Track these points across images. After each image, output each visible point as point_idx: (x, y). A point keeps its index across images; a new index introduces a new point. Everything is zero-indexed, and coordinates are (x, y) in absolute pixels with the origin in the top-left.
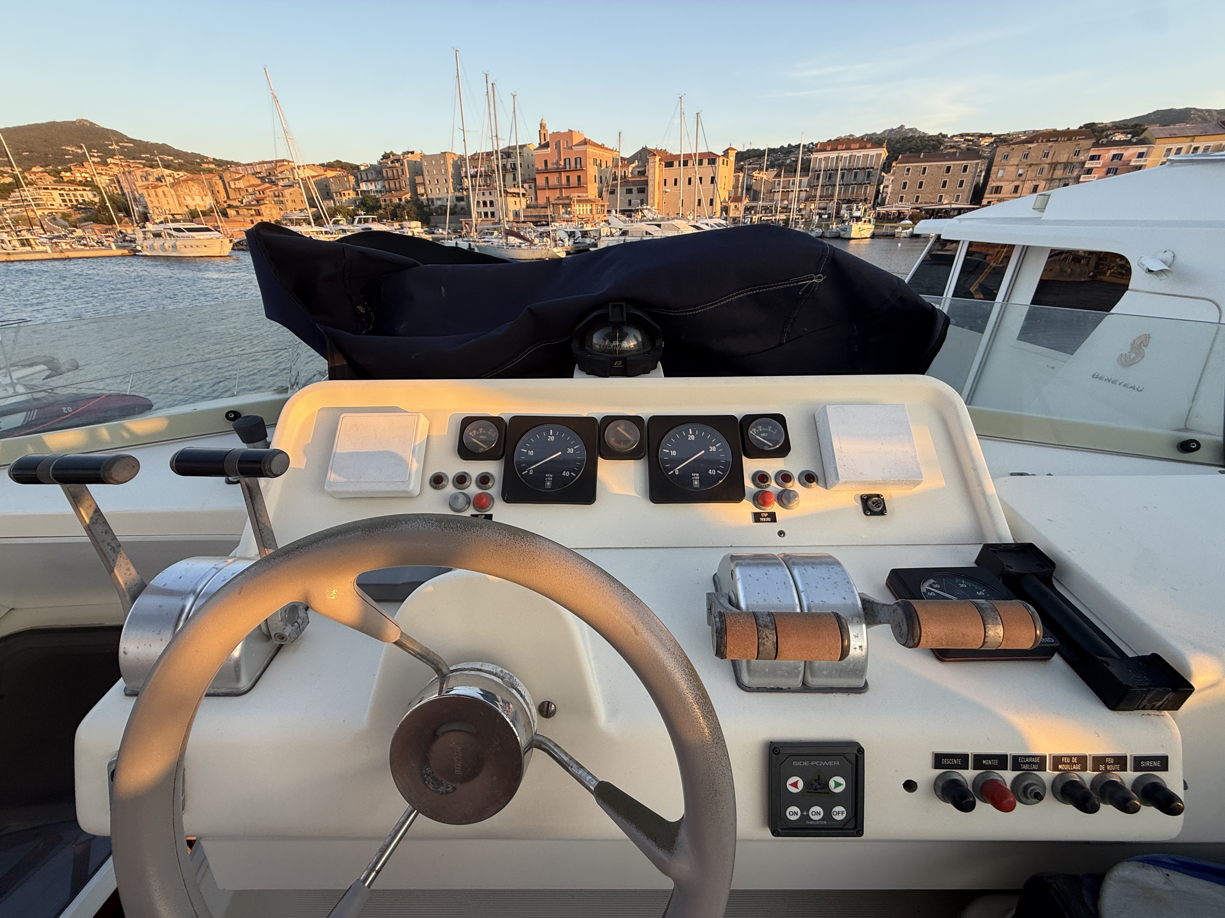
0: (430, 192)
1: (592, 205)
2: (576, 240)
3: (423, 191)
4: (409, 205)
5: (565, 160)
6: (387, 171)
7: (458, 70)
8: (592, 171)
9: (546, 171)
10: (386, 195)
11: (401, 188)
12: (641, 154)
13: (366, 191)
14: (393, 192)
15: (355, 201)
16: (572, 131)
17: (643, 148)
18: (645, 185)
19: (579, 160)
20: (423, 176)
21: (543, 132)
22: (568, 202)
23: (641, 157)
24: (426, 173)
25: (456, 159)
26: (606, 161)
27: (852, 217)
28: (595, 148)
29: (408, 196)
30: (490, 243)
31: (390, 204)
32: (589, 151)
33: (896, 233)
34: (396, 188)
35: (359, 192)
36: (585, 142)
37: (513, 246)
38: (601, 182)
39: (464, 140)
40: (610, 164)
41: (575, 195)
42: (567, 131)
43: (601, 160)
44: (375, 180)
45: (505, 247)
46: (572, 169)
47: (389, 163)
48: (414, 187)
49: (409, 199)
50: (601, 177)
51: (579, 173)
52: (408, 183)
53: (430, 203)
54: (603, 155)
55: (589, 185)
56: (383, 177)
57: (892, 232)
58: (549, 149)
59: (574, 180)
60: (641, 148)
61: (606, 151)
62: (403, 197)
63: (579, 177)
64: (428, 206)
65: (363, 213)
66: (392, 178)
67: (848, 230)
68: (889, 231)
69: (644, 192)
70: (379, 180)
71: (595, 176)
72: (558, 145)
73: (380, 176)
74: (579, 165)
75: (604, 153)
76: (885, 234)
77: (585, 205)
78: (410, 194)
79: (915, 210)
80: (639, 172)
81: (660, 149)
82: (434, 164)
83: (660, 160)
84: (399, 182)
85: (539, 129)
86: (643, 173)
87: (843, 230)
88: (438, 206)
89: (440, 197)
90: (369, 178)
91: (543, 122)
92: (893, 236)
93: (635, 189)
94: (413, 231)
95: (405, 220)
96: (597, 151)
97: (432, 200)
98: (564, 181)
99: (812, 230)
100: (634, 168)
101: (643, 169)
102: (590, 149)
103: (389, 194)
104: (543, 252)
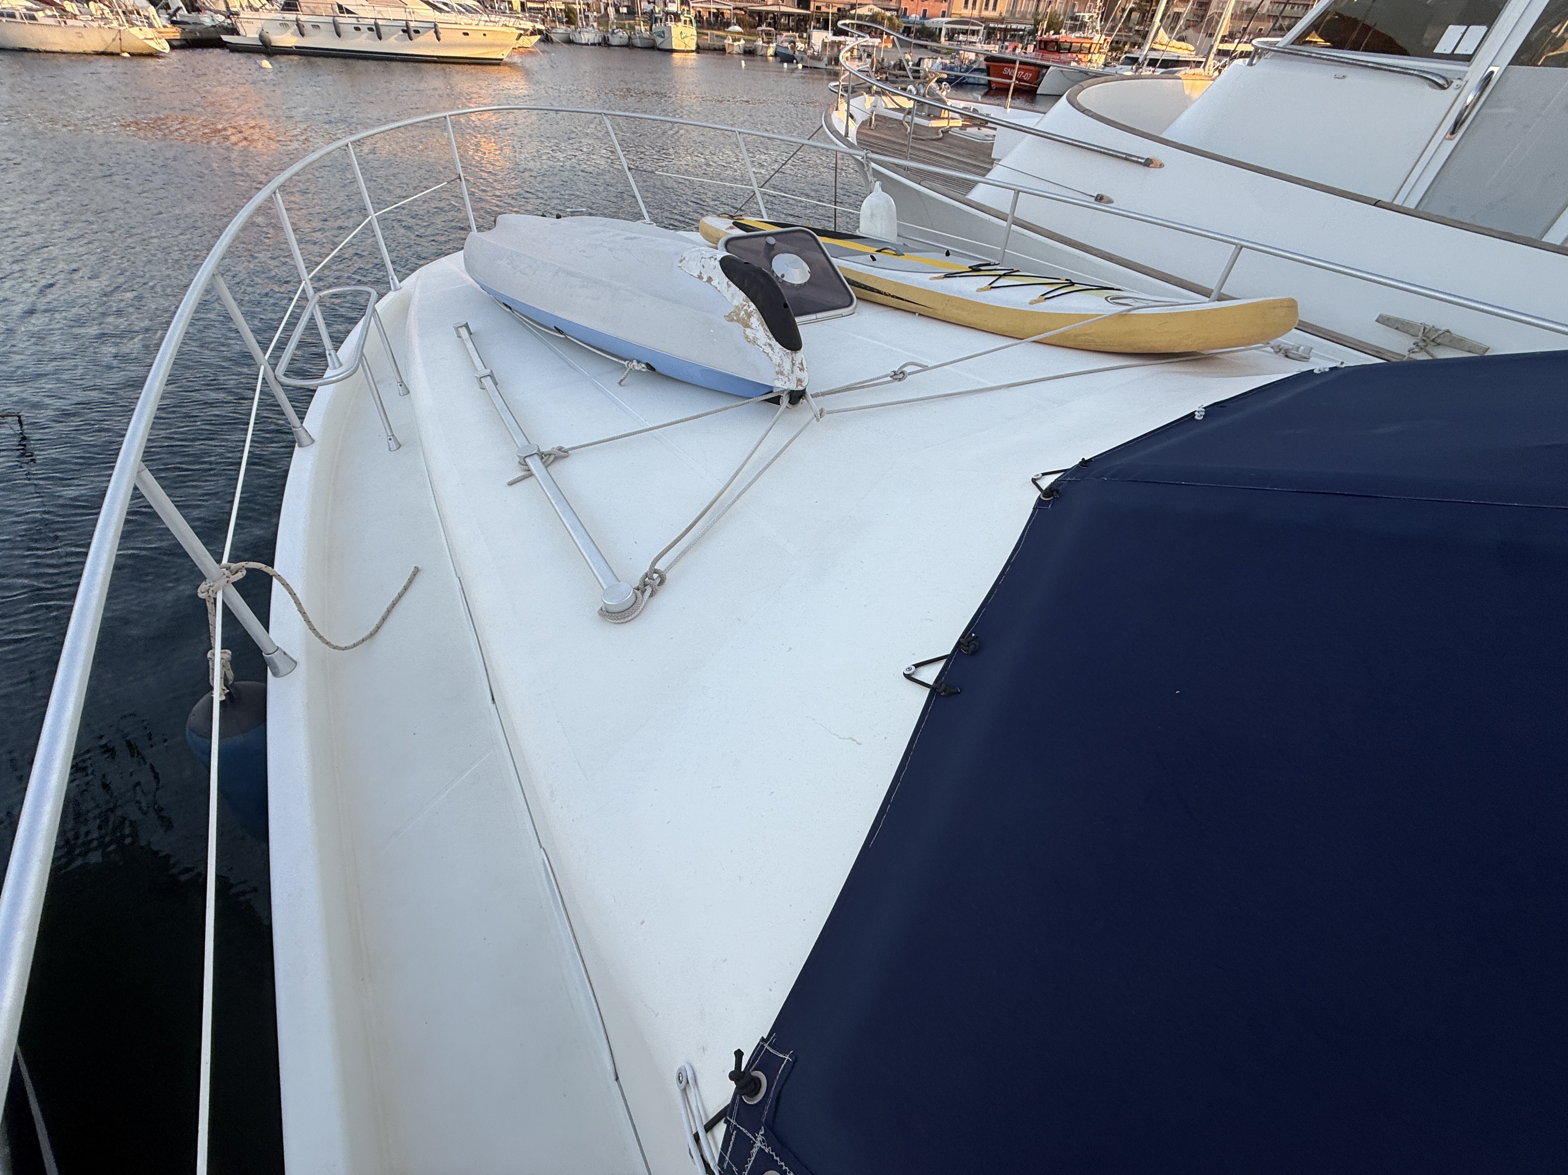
27: (667, 13)
33: (726, 46)
57: (720, 44)
67: (666, 35)
68: (717, 44)
76: (712, 47)
79: (738, 12)
87: (660, 36)
92: (722, 50)
99: (613, 33)
104: (109, 36)
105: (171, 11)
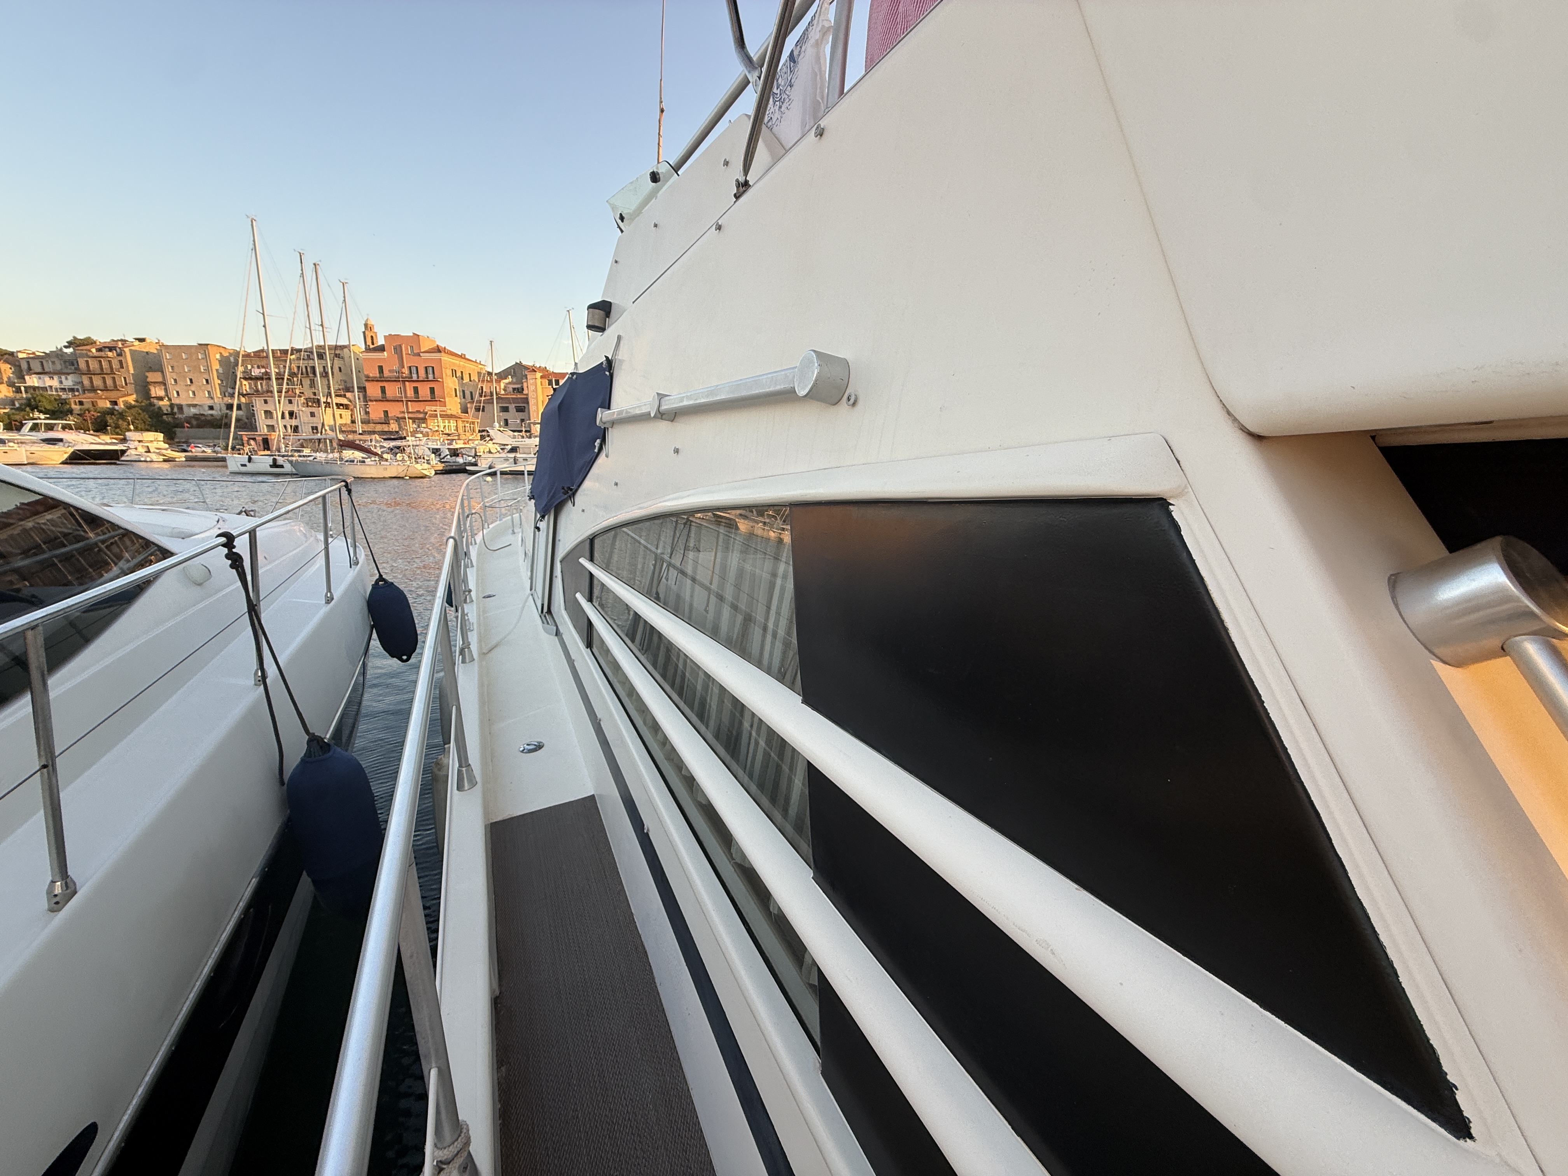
0: (176, 395)
1: (456, 421)
2: (444, 458)
3: (161, 393)
4: (133, 411)
5: (410, 367)
6: (87, 362)
7: (254, 241)
8: (451, 383)
9: (381, 378)
10: (85, 396)
11: (115, 386)
12: (514, 369)
13: (38, 387)
14: (99, 392)
15: (12, 402)
16: (418, 336)
17: (517, 363)
18: (524, 403)
19: (430, 370)
20: (162, 372)
21: (369, 334)
22: (421, 416)
23: (514, 372)
24: (168, 370)
25: (226, 354)
26: (470, 374)
28: (453, 357)
29: (131, 399)
30: (312, 458)
31: (92, 409)
32: (445, 360)
34: (106, 387)
35: (23, 389)
36: (438, 350)
37: (353, 461)
38: (464, 397)
39: (264, 326)
40: (475, 377)
41: (428, 408)
42: (412, 335)
43: (462, 372)
44: (59, 373)
45: (339, 462)
46: (421, 379)
47: (94, 350)
48: (143, 388)
49: (133, 403)
50: (464, 391)
51: (432, 385)
52: (130, 380)
53: (176, 410)
54: (464, 367)
55: (447, 399)
56: (77, 369)
58: (385, 353)
59: (424, 391)
60: (514, 363)
61: (468, 362)
62: (121, 400)
63: (432, 390)
64: (173, 414)
65: (42, 416)
66: (98, 371)
69: (524, 412)
70: (69, 374)
71: (456, 389)
72: (398, 350)
73: (73, 368)
74: (432, 375)
75: (466, 364)
77: (446, 421)
78: (134, 396)
80: (514, 389)
81: (538, 366)
82: (184, 357)
83: (542, 377)
84: (114, 378)
85: (363, 330)
86: (520, 390)
88: (191, 415)
89: (195, 403)
90: (47, 370)
91: (369, 323)
93: (512, 407)
94: (148, 447)
95: (130, 430)
96: (456, 361)
97: (180, 407)
98: (410, 393)
100: (507, 384)
101: (519, 386)
102: (445, 358)
103: (92, 395)
104: (401, 469)
105: (442, 457)
